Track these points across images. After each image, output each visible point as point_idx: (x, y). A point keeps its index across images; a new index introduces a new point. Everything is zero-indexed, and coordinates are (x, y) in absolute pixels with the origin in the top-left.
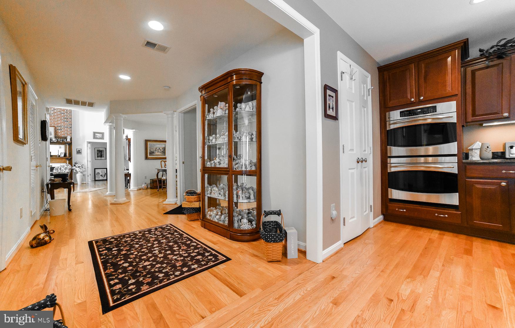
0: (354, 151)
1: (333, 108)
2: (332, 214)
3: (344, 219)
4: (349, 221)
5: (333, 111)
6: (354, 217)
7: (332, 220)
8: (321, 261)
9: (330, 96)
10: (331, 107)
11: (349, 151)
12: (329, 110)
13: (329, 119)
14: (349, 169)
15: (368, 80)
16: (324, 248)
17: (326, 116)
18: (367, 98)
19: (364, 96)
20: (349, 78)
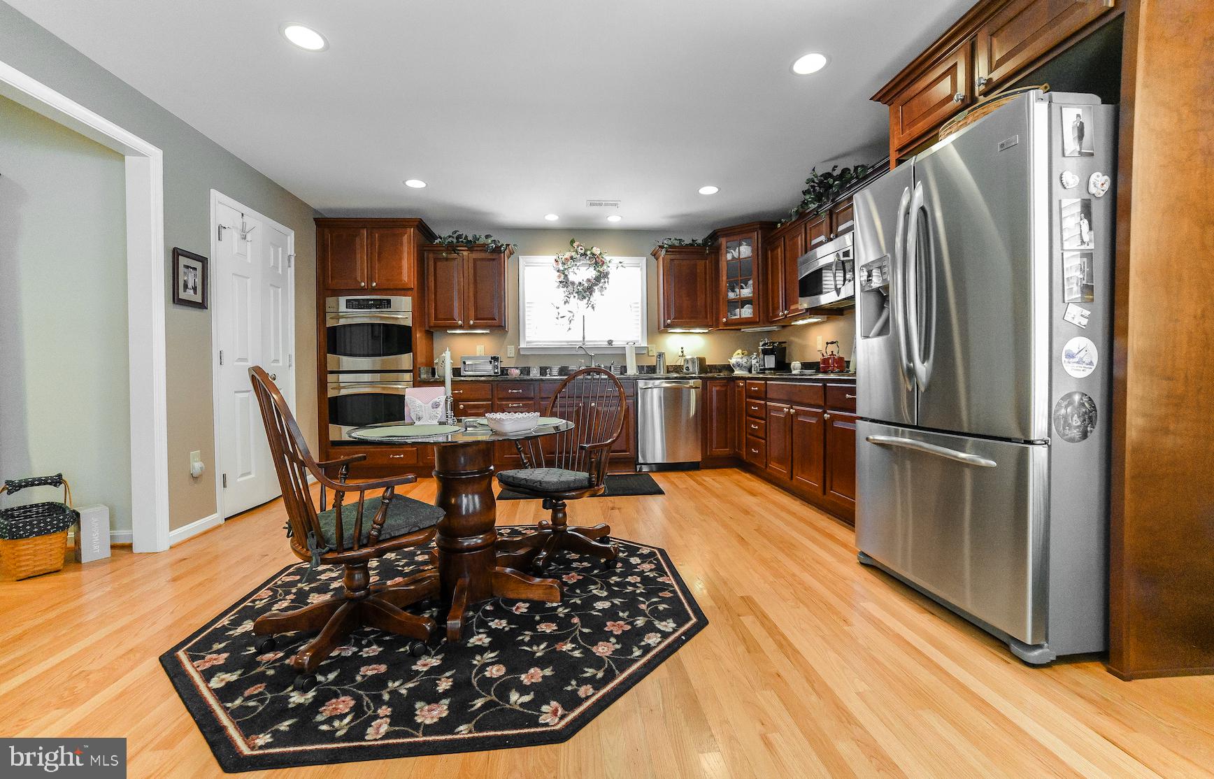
0: (247, 362)
1: (195, 289)
2: (194, 468)
3: (224, 476)
4: (235, 481)
5: (195, 293)
6: (249, 473)
7: (195, 478)
8: (167, 548)
9: (187, 267)
10: (190, 285)
11: (237, 361)
12: (185, 291)
13: (185, 307)
14: (236, 392)
15: (289, 241)
16: (173, 526)
17: (177, 300)
18: (284, 271)
19: (276, 267)
20: (240, 236)
